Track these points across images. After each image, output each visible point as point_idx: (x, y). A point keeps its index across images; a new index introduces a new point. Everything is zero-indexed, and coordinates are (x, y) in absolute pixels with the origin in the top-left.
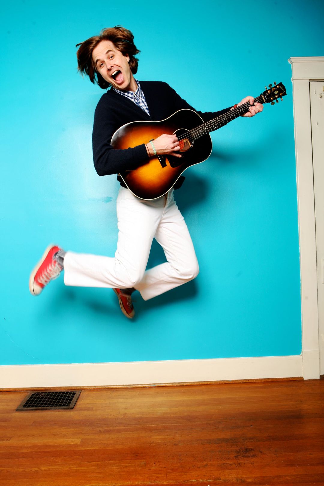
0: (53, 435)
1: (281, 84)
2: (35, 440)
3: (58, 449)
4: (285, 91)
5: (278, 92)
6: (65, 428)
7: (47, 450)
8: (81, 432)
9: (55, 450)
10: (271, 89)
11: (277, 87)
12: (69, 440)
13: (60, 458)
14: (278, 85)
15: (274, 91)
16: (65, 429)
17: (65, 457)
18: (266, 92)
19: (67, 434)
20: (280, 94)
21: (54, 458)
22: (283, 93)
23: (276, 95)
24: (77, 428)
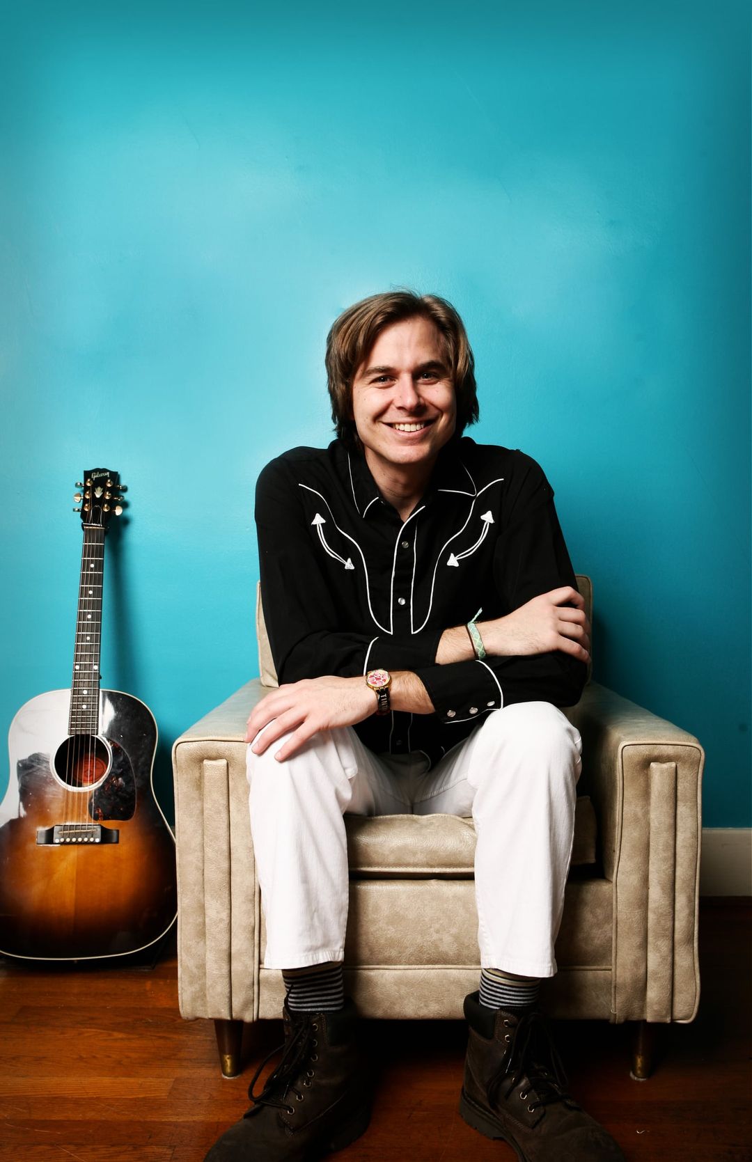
0: (81, 1058)
1: (87, 474)
2: (18, 1076)
3: (91, 1115)
4: (108, 473)
5: (99, 488)
6: (121, 1035)
7: (55, 1117)
8: (175, 1055)
9: (79, 1117)
10: (85, 501)
11: (88, 484)
12: (132, 1080)
13: (93, 1150)
14: (85, 480)
15: (94, 496)
16: (122, 1039)
17: (113, 1146)
18: (84, 515)
19: (127, 1057)
20: (106, 486)
21: (72, 1147)
22: (107, 478)
23: (103, 496)
24: (160, 1038)
